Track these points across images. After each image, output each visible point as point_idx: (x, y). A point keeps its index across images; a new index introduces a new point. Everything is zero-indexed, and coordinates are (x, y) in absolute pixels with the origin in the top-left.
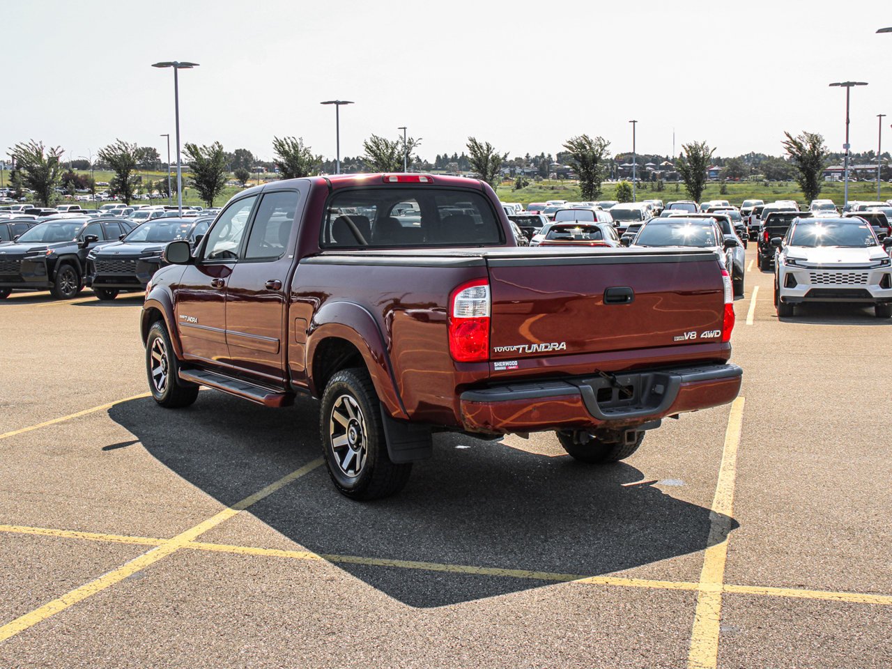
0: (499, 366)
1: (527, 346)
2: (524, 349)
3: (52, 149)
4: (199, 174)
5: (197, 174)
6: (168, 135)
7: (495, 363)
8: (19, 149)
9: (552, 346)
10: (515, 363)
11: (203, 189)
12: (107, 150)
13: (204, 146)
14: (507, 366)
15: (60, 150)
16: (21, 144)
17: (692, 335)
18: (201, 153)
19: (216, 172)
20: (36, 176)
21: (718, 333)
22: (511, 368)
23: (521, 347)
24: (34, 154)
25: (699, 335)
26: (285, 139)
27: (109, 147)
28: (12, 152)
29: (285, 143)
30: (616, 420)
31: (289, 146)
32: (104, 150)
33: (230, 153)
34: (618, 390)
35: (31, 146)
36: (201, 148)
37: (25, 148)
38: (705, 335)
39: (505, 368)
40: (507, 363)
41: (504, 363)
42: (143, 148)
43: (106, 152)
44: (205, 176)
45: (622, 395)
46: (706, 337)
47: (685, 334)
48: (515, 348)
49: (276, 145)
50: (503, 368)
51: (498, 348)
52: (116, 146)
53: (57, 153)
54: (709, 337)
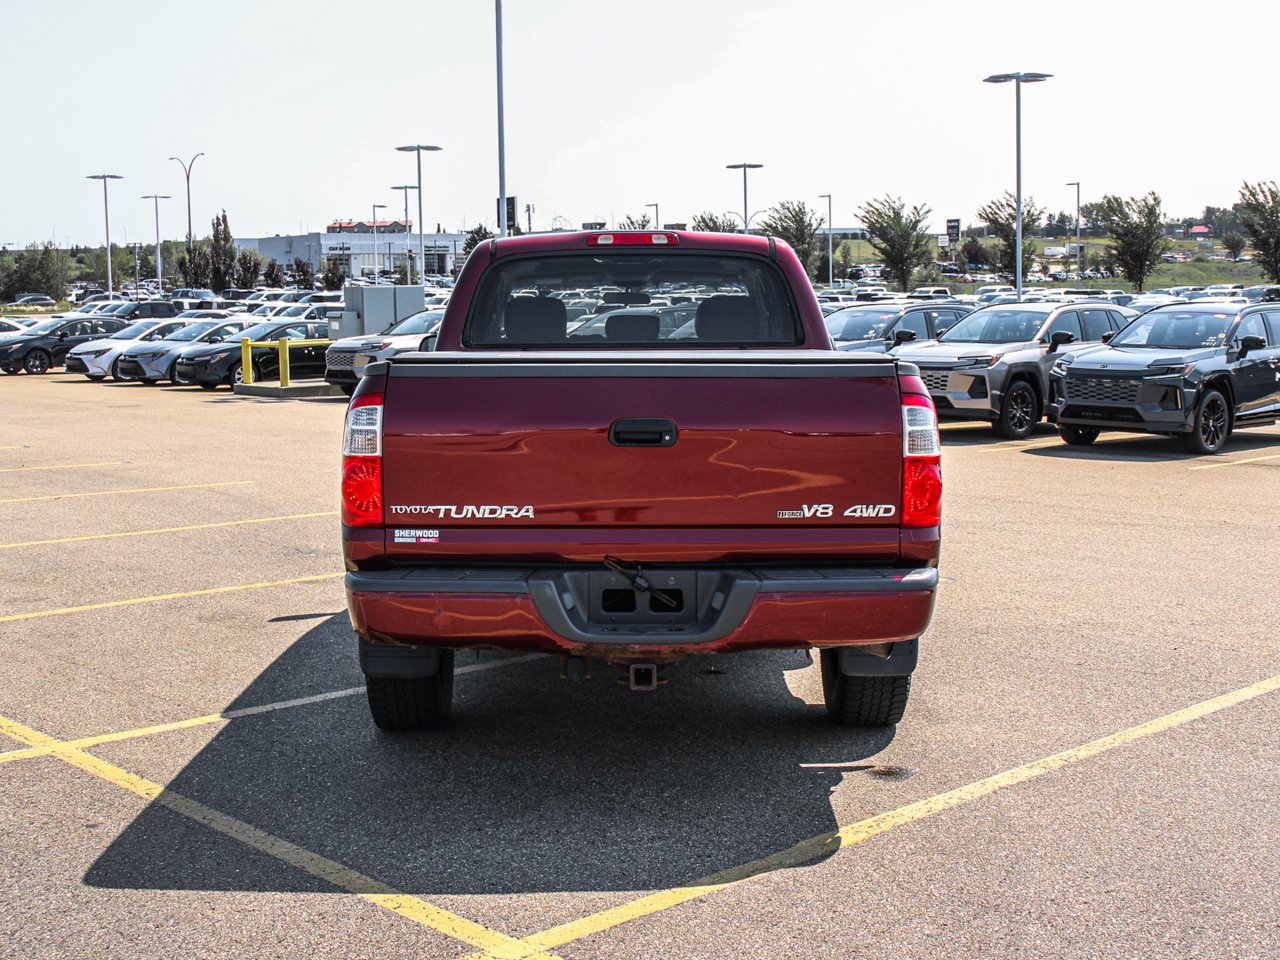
0: (403, 536)
1: (454, 508)
2: (448, 512)
3: (915, 208)
4: (1123, 241)
5: (1120, 242)
6: (1078, 184)
7: (396, 531)
8: (871, 209)
9: (504, 512)
10: (435, 533)
11: (1128, 263)
12: (990, 207)
13: (1133, 199)
14: (418, 538)
15: (925, 209)
16: (875, 200)
17: (825, 510)
18: (1127, 210)
19: (1149, 237)
20: (893, 247)
21: (887, 511)
22: (424, 540)
23: (443, 508)
24: (892, 214)
25: (838, 511)
26: (1259, 185)
27: (993, 203)
28: (862, 213)
29: (1258, 190)
30: (608, 645)
31: (1265, 196)
32: (986, 208)
33: (1225, 210)
34: (648, 595)
35: (886, 204)
36: (1127, 203)
37: (879, 206)
38: (855, 511)
39: (414, 540)
40: (419, 533)
41: (413, 532)
42: (1091, 204)
43: (989, 210)
44: (1131, 244)
45: (656, 605)
46: (858, 514)
47: (805, 507)
48: (431, 509)
49: (1243, 194)
50: (409, 540)
51: (399, 507)
52: (1004, 203)
53: (921, 213)
54: (865, 515)
